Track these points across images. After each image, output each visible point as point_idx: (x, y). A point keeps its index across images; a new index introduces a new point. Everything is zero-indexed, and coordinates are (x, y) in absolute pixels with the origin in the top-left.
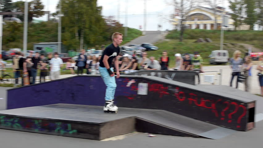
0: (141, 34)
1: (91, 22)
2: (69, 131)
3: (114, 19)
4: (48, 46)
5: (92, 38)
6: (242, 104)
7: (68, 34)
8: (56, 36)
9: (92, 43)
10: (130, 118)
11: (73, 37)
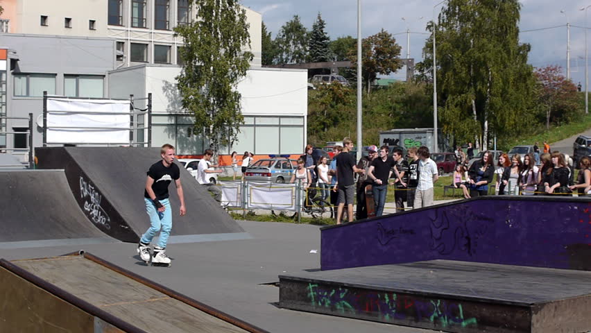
2: (461, 321)
4: (411, 137)
9: (508, 128)
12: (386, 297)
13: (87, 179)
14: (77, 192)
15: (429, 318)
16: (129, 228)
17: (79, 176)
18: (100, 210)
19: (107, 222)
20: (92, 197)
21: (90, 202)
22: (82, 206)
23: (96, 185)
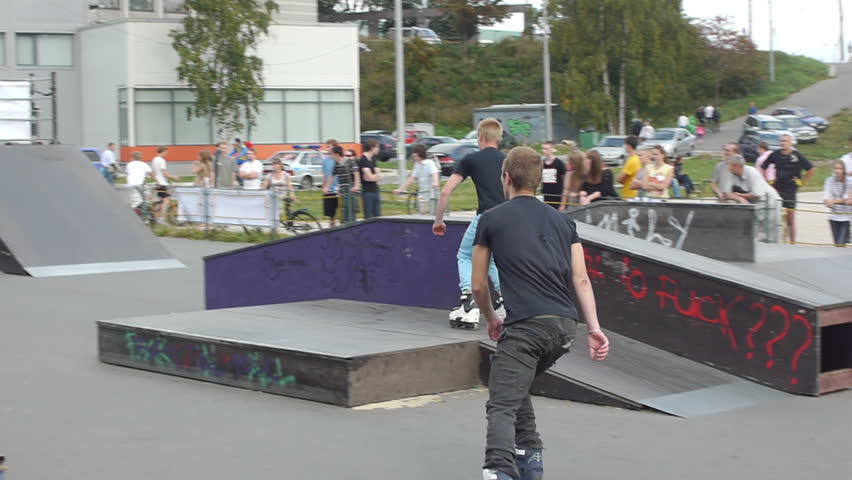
0: (827, 73)
1: (648, 38)
2: (278, 379)
3: (726, 27)
4: (517, 116)
5: (654, 90)
6: (801, 311)
7: (574, 78)
8: (540, 84)
9: (653, 103)
10: (462, 345)
11: (595, 85)
12: (205, 349)
15: (247, 375)
16: (12, 254)
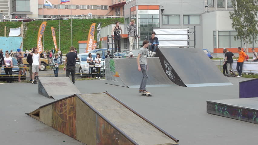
12: (239, 110)
13: (167, 61)
14: (163, 66)
15: (252, 119)
16: (181, 80)
17: (164, 60)
18: (171, 73)
19: (174, 78)
20: (169, 68)
21: (168, 70)
22: (165, 71)
23: (170, 64)
